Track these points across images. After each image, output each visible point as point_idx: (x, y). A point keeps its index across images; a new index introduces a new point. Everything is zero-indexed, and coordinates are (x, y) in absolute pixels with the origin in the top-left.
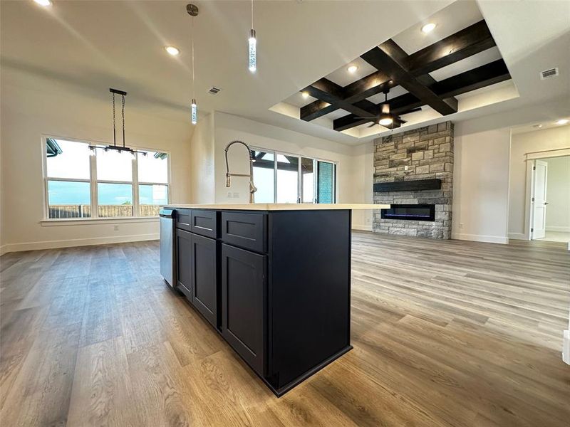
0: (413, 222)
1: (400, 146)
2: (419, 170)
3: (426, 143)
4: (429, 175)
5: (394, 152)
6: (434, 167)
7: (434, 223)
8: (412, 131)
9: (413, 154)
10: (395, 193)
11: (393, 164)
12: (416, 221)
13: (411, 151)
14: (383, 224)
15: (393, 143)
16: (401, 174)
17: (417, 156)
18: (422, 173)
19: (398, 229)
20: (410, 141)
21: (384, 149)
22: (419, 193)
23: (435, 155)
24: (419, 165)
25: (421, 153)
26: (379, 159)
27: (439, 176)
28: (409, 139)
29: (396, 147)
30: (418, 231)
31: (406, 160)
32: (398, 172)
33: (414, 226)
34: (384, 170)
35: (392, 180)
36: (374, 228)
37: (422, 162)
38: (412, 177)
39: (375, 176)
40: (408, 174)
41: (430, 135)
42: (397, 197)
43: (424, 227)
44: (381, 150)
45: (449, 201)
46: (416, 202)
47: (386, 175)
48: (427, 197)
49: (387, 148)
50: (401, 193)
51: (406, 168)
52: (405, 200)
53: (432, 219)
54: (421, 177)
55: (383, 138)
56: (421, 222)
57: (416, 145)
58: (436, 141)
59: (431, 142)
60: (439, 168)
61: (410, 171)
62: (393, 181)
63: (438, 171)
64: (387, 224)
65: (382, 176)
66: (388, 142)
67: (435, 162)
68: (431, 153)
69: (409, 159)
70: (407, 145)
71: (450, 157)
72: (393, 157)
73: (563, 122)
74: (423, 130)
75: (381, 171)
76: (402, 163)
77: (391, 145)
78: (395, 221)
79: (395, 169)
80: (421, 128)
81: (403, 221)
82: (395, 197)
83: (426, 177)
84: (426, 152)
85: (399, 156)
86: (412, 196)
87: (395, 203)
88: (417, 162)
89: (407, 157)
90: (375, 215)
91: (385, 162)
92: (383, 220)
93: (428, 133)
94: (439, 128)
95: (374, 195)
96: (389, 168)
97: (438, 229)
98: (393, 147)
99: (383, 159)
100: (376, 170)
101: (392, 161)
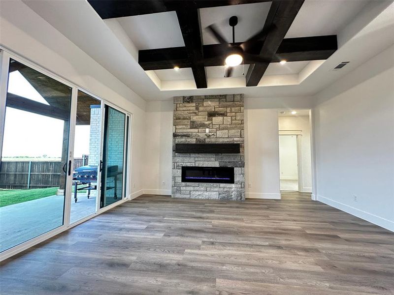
0: (215, 184)
1: (201, 109)
2: (219, 133)
3: (225, 109)
4: (228, 140)
5: (195, 113)
6: (232, 132)
7: (233, 185)
8: (212, 96)
9: (214, 118)
10: (197, 155)
11: (194, 125)
12: (218, 184)
13: (211, 115)
14: (184, 188)
15: (194, 104)
16: (202, 136)
17: (217, 120)
18: (222, 137)
19: (200, 193)
20: (211, 105)
21: (184, 109)
22: (220, 156)
23: (233, 121)
24: (219, 129)
25: (220, 118)
26: (179, 119)
27: (237, 141)
28: (209, 103)
29: (197, 109)
30: (219, 194)
31: (207, 123)
32: (199, 134)
33: (216, 189)
34: (185, 131)
35: (193, 141)
36: (173, 193)
37: (222, 126)
38: (213, 140)
39: (175, 135)
40: (209, 136)
41: (228, 103)
42: (199, 159)
43: (225, 189)
44: (181, 109)
45: (242, 165)
46: (216, 164)
47: (187, 136)
48: (225, 160)
49: (188, 109)
50: (203, 155)
51: (207, 130)
52: (207, 163)
53: (232, 181)
54: (220, 141)
55: (184, 97)
56: (222, 185)
57: (216, 110)
58: (233, 109)
59: (228, 110)
60: (236, 134)
61: (210, 134)
62: (194, 143)
63: (236, 137)
64: (189, 188)
65: (183, 136)
66: (189, 102)
67: (233, 128)
68: (229, 119)
69: (210, 122)
70: (208, 109)
71: (241, 125)
72: (194, 118)
73: (294, 112)
74: (221, 98)
75: (181, 131)
76: (203, 126)
77: (192, 106)
78: (197, 184)
79: (196, 130)
80: (220, 95)
81: (205, 184)
82: (196, 159)
83: (226, 141)
84: (225, 118)
85: (200, 118)
86: (213, 159)
87: (197, 165)
88: (218, 126)
89: (208, 120)
90: (174, 178)
91: (186, 122)
92: (184, 184)
93: (226, 101)
94: (235, 99)
95: (174, 156)
96: (191, 128)
97: (238, 191)
98: (194, 108)
99: (184, 119)
100: (176, 129)
101: (193, 122)
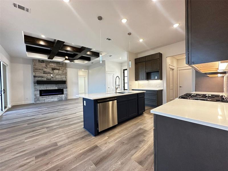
0: (56, 96)
1: (48, 66)
2: (57, 77)
3: (59, 68)
4: (61, 79)
5: (46, 68)
6: (62, 76)
7: (63, 95)
8: (54, 62)
9: (54, 71)
10: (47, 85)
11: (45, 73)
13: (53, 69)
14: (41, 99)
17: (56, 71)
18: (58, 78)
19: (49, 100)
20: (54, 65)
21: (39, 65)
22: (58, 85)
23: (63, 72)
25: (58, 71)
26: (37, 69)
27: (64, 80)
28: (52, 64)
29: (46, 66)
30: (58, 99)
31: (52, 72)
32: (48, 76)
34: (40, 75)
35: (45, 79)
36: (35, 101)
37: (58, 74)
38: (54, 79)
39: (35, 77)
40: (53, 78)
41: (61, 66)
42: (48, 86)
43: (60, 97)
44: (38, 65)
45: (67, 88)
46: (56, 88)
47: (42, 77)
48: (60, 86)
49: (42, 65)
50: (50, 85)
51: (52, 75)
52: (52, 88)
53: (63, 94)
54: (58, 79)
55: (39, 60)
56: (59, 95)
57: (56, 67)
58: (63, 68)
59: (61, 68)
61: (53, 77)
63: (64, 78)
64: (43, 99)
65: (39, 77)
66: (42, 63)
68: (61, 71)
70: (52, 67)
71: (66, 74)
72: (45, 70)
73: (83, 70)
74: (58, 63)
75: (38, 75)
76: (50, 73)
77: (44, 65)
78: (47, 96)
79: (47, 75)
81: (51, 96)
82: (47, 87)
83: (60, 79)
84: (59, 71)
85: (48, 70)
86: (54, 86)
87: (47, 89)
88: (56, 74)
89: (52, 71)
90: (35, 95)
91: (41, 71)
92: (41, 97)
93: (60, 65)
94: (63, 64)
95: (35, 86)
96: (43, 74)
97: (65, 97)
98: (45, 66)
99: (39, 70)
100: (35, 74)
101: (45, 71)
